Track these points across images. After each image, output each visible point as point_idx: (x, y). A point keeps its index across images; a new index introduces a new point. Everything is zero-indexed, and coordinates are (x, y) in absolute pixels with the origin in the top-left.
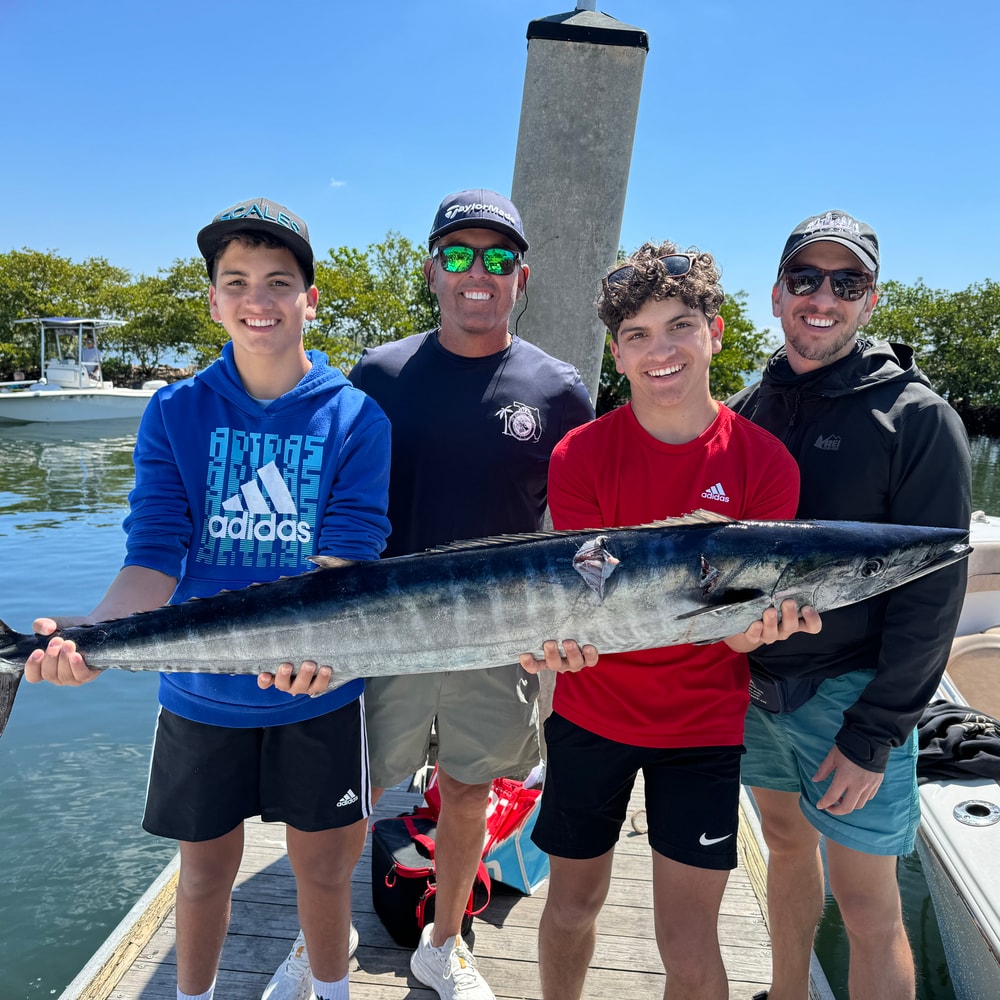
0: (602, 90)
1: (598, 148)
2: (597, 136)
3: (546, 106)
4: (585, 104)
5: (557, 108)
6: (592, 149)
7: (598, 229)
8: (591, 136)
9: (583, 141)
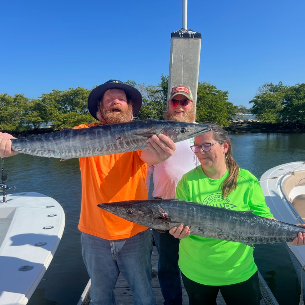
0: (191, 49)
1: (191, 63)
2: (190, 60)
3: (177, 54)
4: (187, 52)
5: (180, 54)
6: (189, 63)
7: (192, 83)
8: (189, 60)
9: (187, 61)
